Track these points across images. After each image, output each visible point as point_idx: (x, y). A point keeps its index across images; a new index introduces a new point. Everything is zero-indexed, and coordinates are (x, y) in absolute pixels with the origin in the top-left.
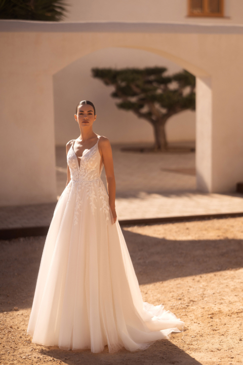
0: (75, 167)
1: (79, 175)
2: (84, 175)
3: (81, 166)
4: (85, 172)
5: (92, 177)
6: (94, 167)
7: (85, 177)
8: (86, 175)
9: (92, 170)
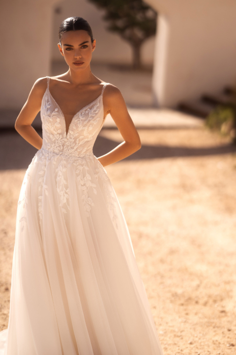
0: (59, 131)
1: (63, 146)
2: (72, 148)
3: (70, 132)
4: (75, 142)
5: (84, 150)
6: (90, 136)
7: (73, 150)
8: (75, 148)
9: (86, 140)
